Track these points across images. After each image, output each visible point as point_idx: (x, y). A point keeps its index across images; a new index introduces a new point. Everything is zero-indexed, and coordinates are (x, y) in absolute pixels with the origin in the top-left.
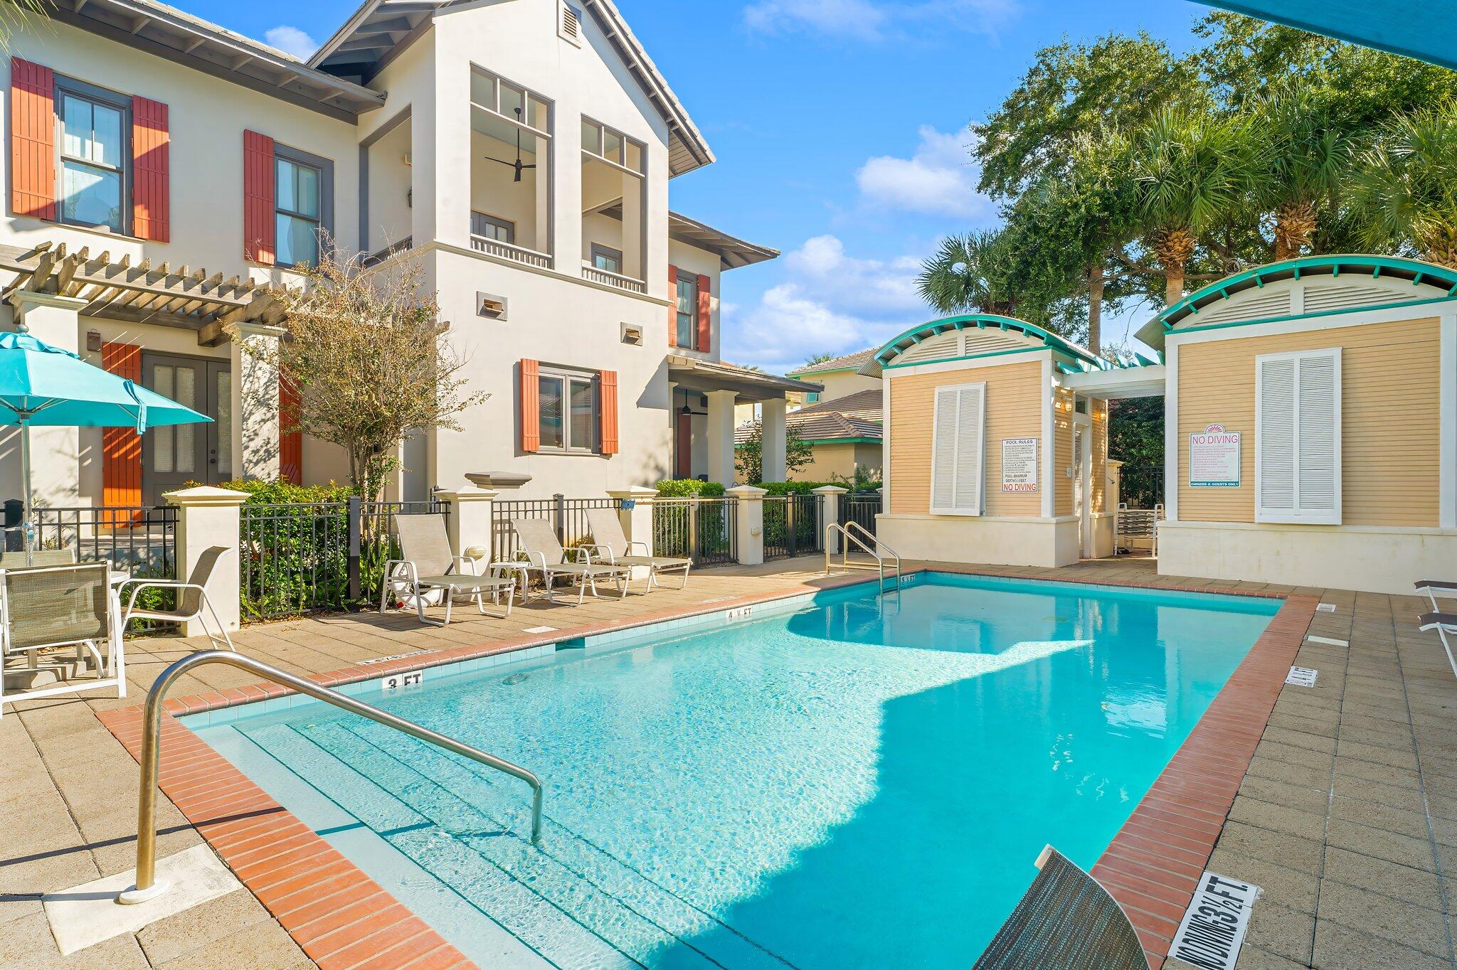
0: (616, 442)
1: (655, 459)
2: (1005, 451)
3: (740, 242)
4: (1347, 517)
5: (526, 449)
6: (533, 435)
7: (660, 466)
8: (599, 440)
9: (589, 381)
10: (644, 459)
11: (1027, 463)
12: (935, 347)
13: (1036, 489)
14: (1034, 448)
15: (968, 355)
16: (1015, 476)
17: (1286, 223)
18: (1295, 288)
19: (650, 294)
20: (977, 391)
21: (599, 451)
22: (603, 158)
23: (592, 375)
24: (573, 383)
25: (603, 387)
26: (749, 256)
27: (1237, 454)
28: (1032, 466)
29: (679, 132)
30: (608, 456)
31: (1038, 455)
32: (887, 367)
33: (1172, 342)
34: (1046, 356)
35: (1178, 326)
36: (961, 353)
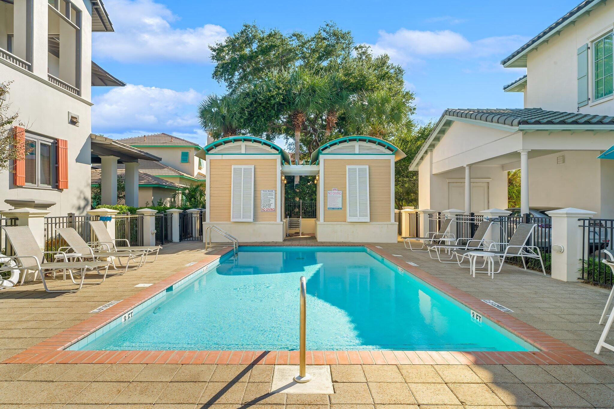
0: (67, 182)
1: (84, 194)
2: (262, 194)
3: (108, 74)
4: (371, 219)
5: (18, 184)
6: (22, 176)
7: (86, 198)
8: (57, 180)
9: (50, 144)
10: (78, 193)
11: (271, 200)
12: (231, 148)
13: (275, 210)
14: (274, 194)
15: (246, 153)
16: (266, 205)
17: (330, 118)
18: (357, 144)
19: (83, 97)
20: (251, 169)
21: (57, 187)
22: (59, 12)
23: (52, 141)
24: (41, 144)
25: (60, 149)
26: (108, 82)
27: (341, 199)
28: (273, 201)
29: (97, 9)
30: (61, 190)
31: (275, 197)
32: (208, 154)
33: (322, 158)
34: (279, 157)
35: (324, 152)
36: (243, 152)
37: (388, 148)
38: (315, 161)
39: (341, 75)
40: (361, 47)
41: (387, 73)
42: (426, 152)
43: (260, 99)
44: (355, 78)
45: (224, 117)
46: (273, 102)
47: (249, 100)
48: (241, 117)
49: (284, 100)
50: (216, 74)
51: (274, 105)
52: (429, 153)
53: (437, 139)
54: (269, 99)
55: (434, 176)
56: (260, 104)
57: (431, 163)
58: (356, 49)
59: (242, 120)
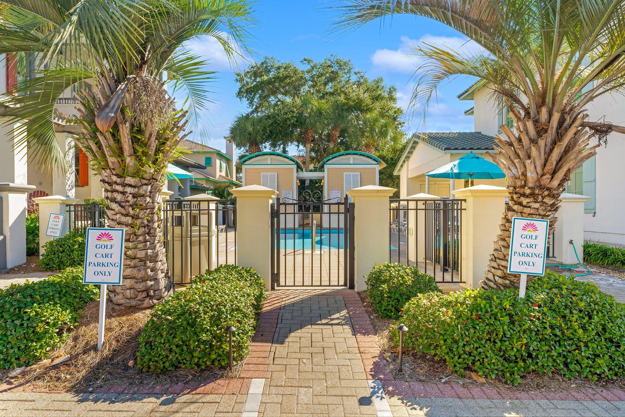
2: (283, 193)
12: (260, 160)
14: (291, 193)
15: (271, 164)
17: (333, 132)
18: (351, 157)
20: (275, 175)
31: (293, 195)
32: (243, 164)
33: (326, 167)
34: (295, 167)
35: (327, 163)
36: (269, 163)
37: (374, 160)
38: (321, 169)
39: (342, 98)
40: (359, 73)
41: (380, 95)
42: (404, 162)
43: (279, 120)
44: (354, 101)
45: (250, 134)
46: (289, 123)
47: (270, 121)
48: (264, 134)
49: (297, 121)
50: (240, 94)
51: (289, 125)
52: (406, 162)
53: (410, 153)
54: (286, 121)
55: (409, 180)
56: (279, 124)
57: (408, 170)
58: (356, 74)
59: (264, 137)
